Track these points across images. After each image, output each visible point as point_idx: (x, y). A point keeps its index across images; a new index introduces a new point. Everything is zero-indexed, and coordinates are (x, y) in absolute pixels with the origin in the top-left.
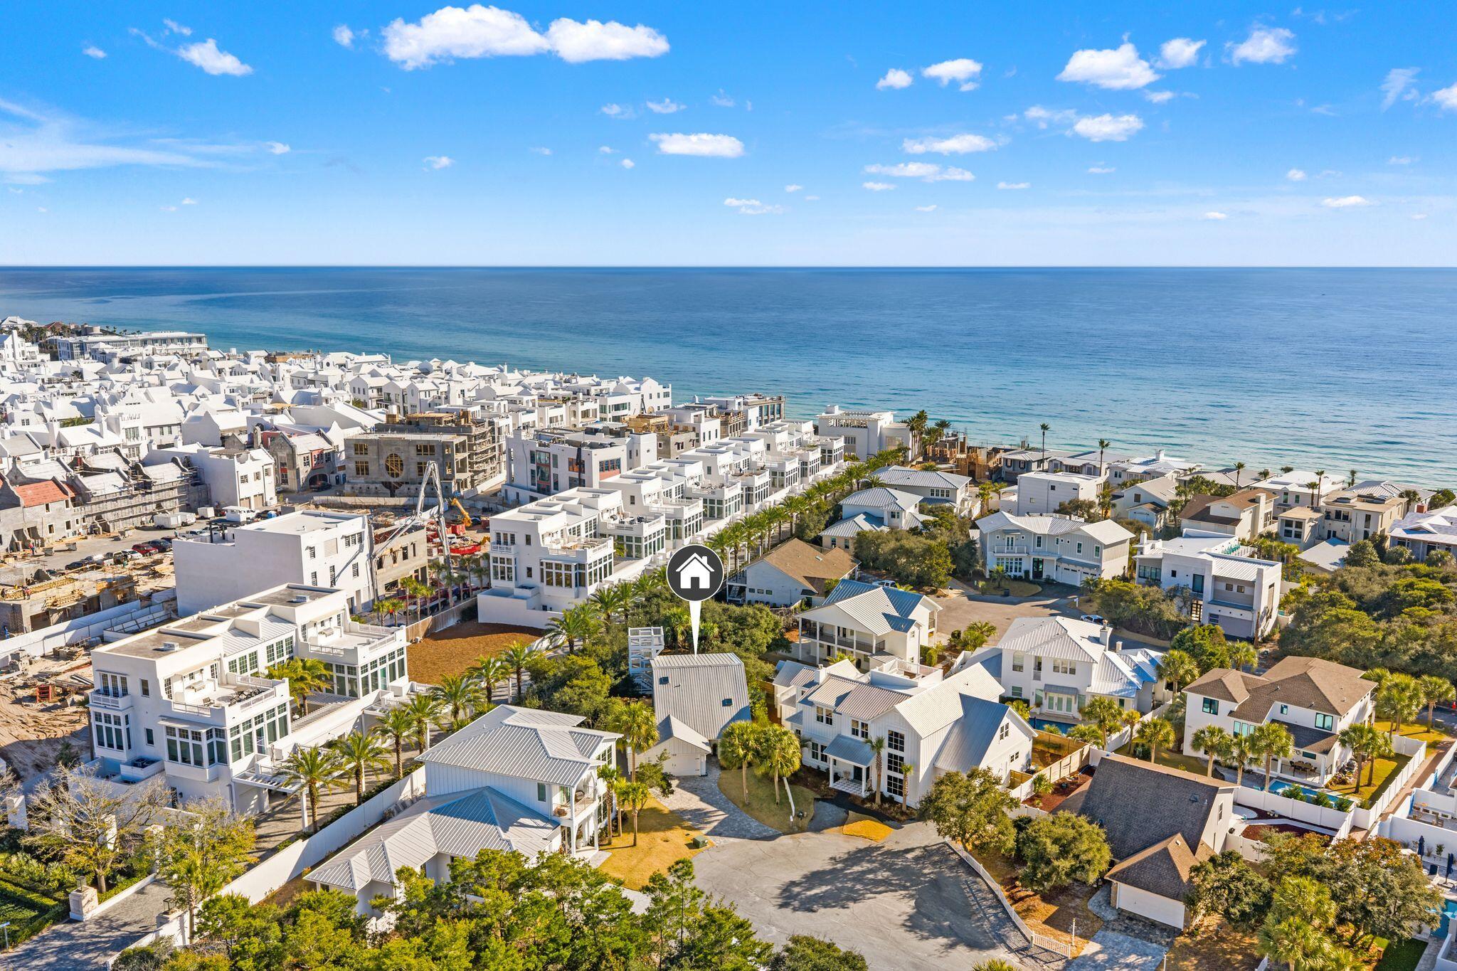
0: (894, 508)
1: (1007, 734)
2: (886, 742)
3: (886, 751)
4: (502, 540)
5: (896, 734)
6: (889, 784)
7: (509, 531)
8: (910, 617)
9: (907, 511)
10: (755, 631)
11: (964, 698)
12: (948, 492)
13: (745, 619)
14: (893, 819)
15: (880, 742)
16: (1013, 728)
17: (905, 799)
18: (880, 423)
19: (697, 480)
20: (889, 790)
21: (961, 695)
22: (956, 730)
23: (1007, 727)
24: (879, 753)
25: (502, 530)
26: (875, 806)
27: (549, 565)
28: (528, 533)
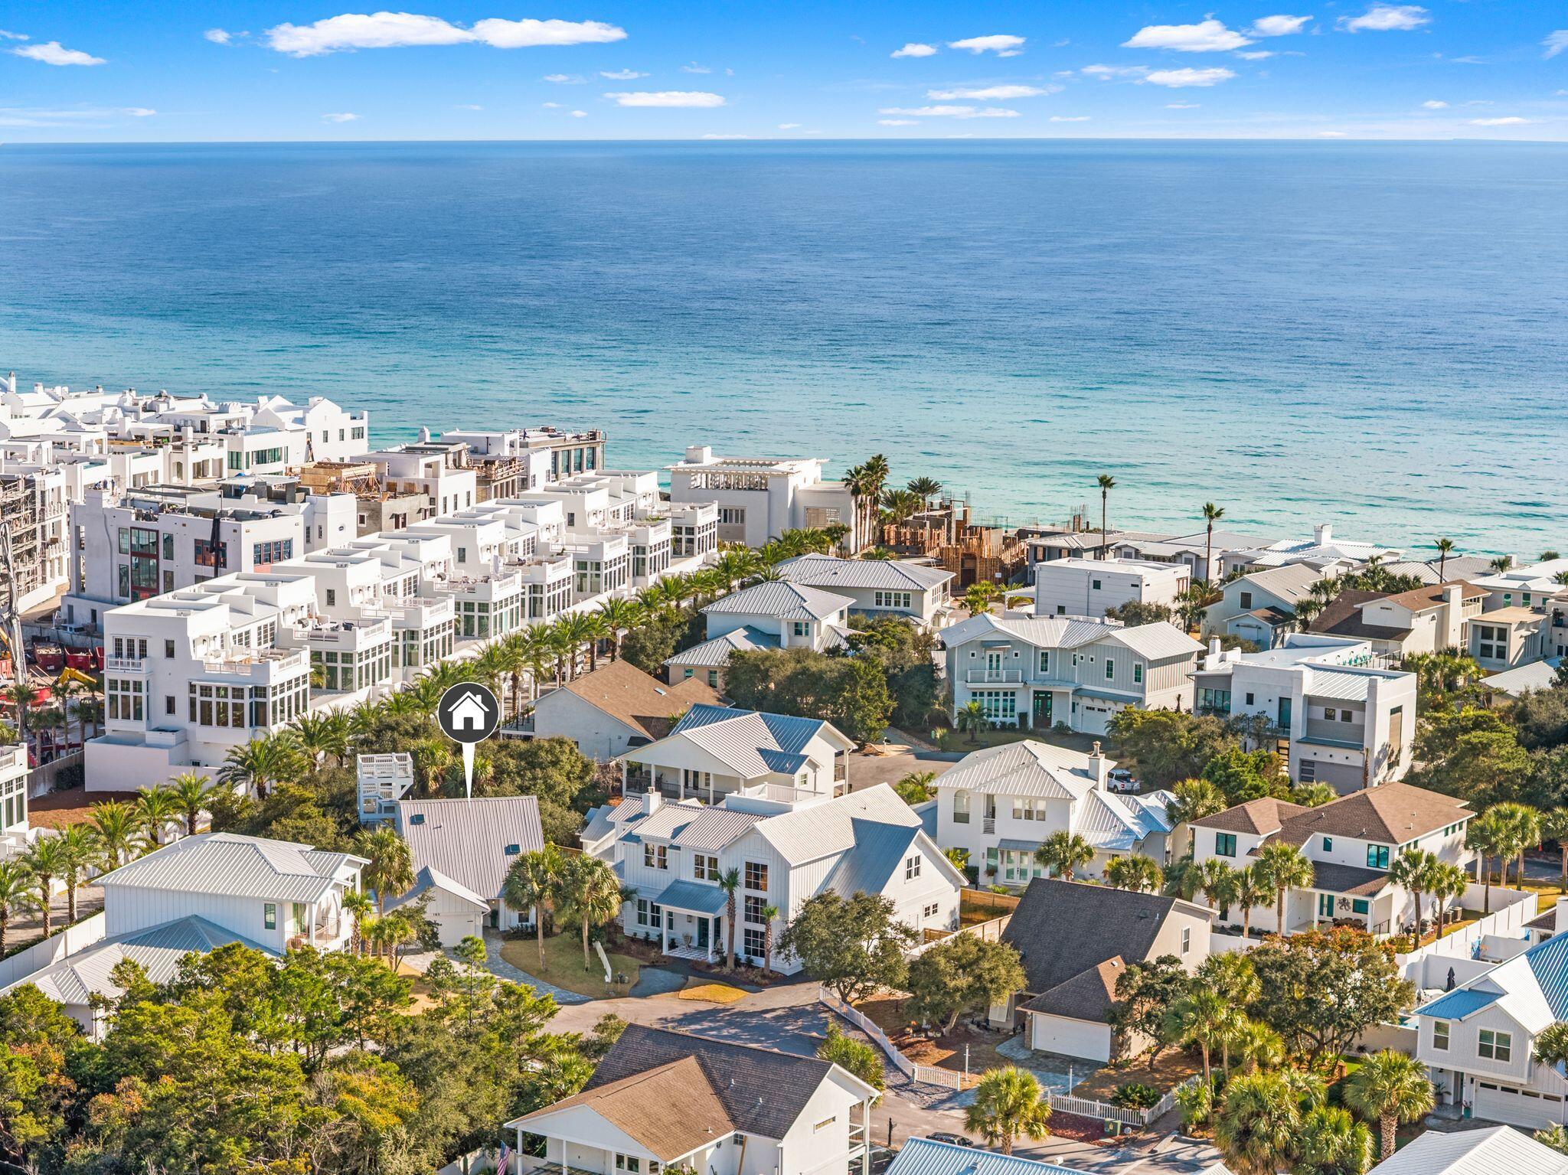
0: (800, 616)
1: (917, 873)
2: (742, 878)
3: (741, 893)
4: (125, 652)
5: (756, 867)
6: (747, 942)
7: (137, 634)
8: (803, 752)
9: (824, 623)
10: (551, 771)
11: (856, 823)
12: (907, 597)
13: (536, 754)
14: (752, 982)
15: (733, 875)
16: (926, 864)
17: (767, 962)
18: (793, 481)
19: (440, 570)
20: (747, 951)
21: (853, 820)
22: (843, 866)
23: (918, 859)
24: (731, 894)
25: (125, 634)
26: (726, 970)
27: (206, 691)
28: (170, 638)
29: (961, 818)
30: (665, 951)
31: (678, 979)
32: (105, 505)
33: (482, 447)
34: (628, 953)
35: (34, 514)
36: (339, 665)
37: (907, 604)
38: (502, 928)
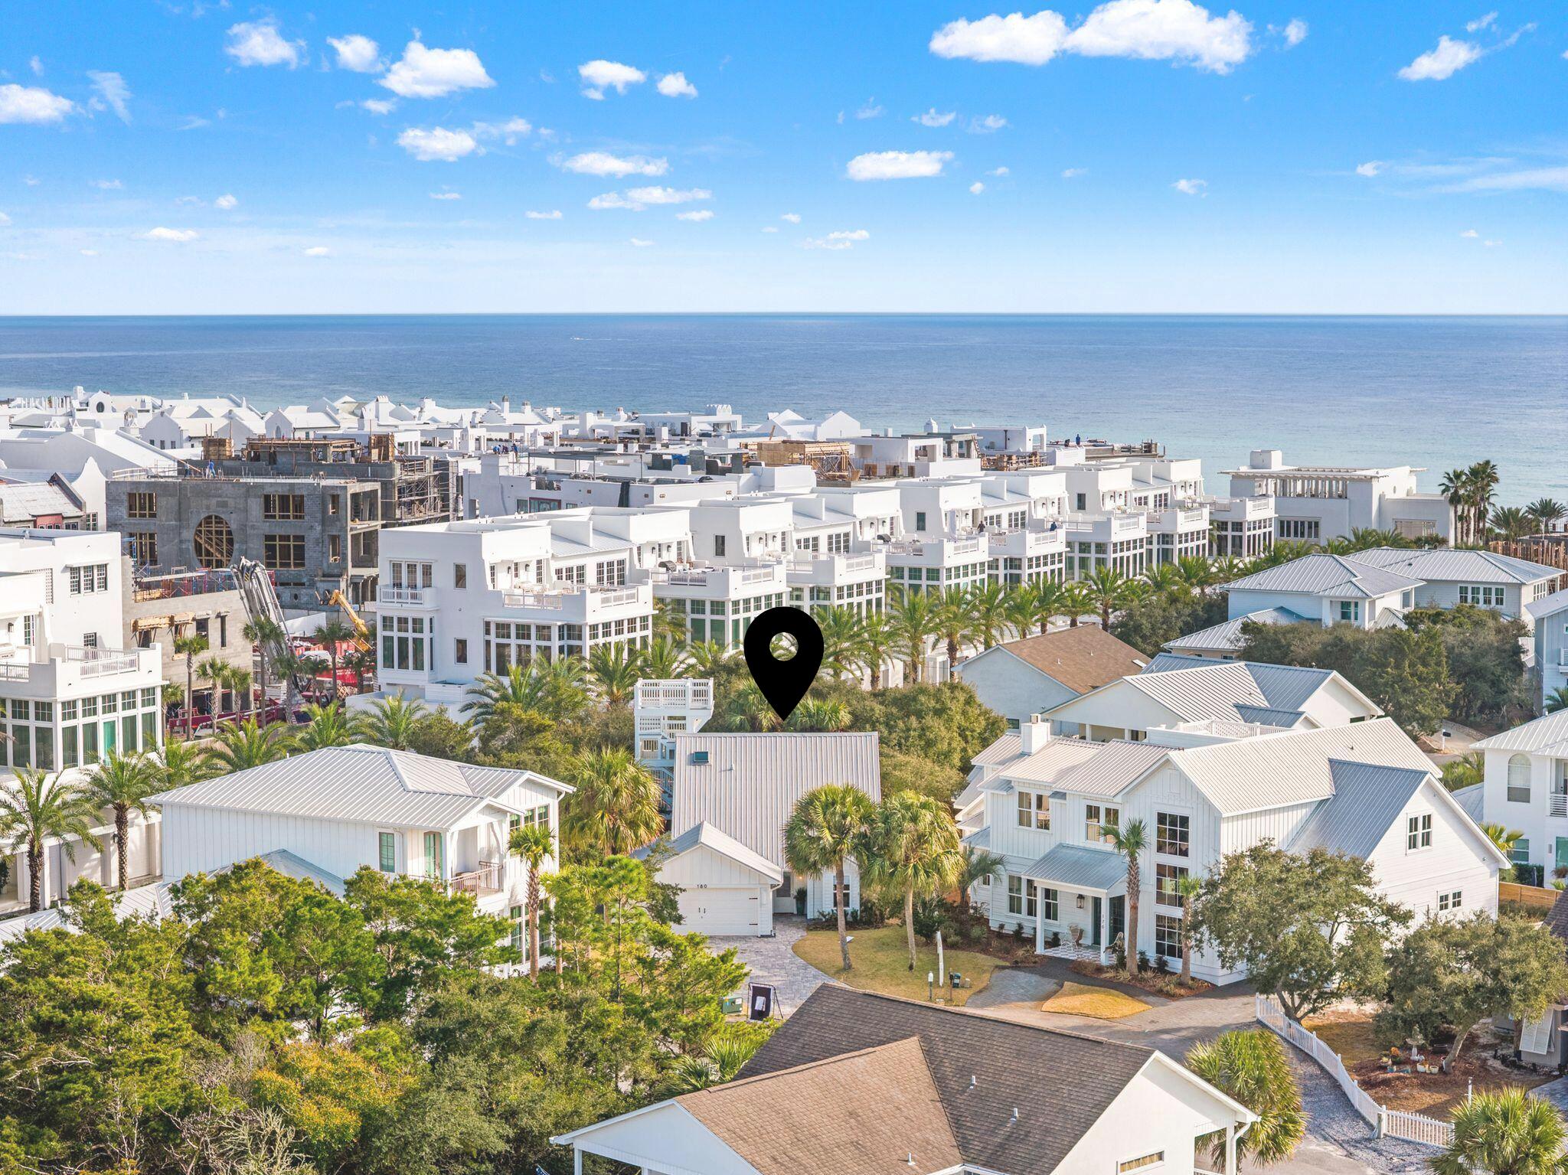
0: (1347, 592)
1: (1427, 840)
2: (1150, 834)
3: (1149, 859)
4: (405, 581)
5: (1173, 820)
6: (1160, 935)
7: (419, 557)
8: (1301, 709)
9: (1380, 605)
10: (930, 720)
11: (1336, 766)
12: (1500, 592)
13: (915, 699)
14: (1160, 993)
15: (1136, 830)
16: (1441, 827)
17: (1186, 964)
18: (1377, 488)
19: (885, 530)
20: (1160, 949)
21: (1331, 761)
22: (1312, 826)
23: (1427, 820)
24: (1133, 859)
25: (405, 556)
26: (1124, 975)
27: (503, 629)
28: (460, 562)
29: (1519, 795)
30: (1040, 949)
31: (1050, 984)
32: (502, 472)
33: (999, 441)
34: (985, 951)
35: (445, 499)
36: (708, 617)
37: (1500, 601)
38: (810, 916)
